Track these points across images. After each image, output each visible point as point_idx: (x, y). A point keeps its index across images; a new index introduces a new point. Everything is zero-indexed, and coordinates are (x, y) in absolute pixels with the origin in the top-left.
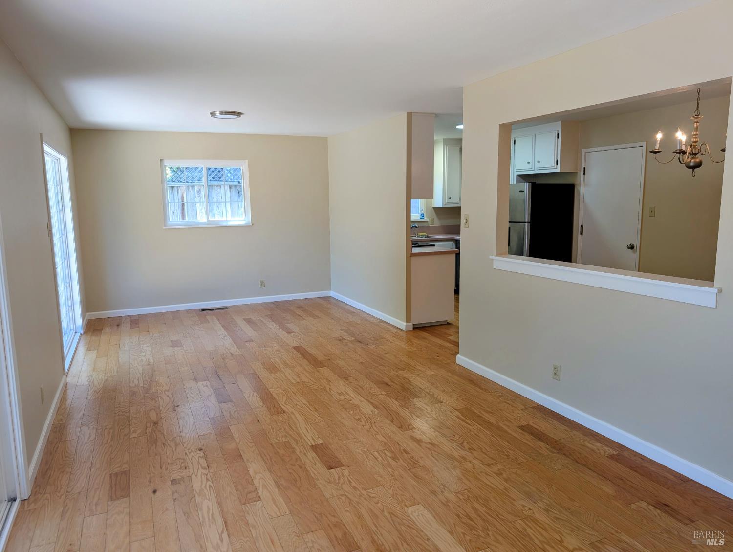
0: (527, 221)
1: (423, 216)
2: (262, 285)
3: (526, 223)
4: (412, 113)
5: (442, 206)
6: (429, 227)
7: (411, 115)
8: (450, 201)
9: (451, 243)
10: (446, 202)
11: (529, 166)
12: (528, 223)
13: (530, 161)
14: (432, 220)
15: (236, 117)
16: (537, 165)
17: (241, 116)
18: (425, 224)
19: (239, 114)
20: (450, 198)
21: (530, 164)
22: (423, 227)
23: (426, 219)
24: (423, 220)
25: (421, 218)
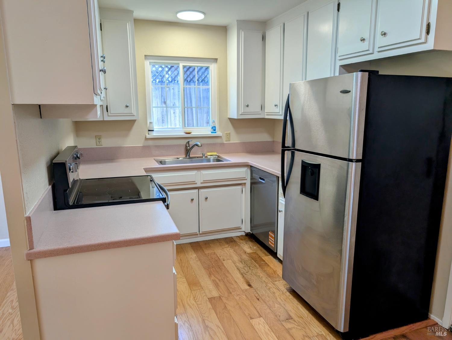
0: (354, 157)
1: (215, 130)
3: (351, 160)
5: (236, 118)
6: (223, 144)
8: (248, 110)
9: (244, 170)
10: (242, 111)
11: (364, 46)
12: (357, 161)
13: (366, 36)
14: (228, 135)
16: (381, 41)
18: (218, 141)
20: (248, 106)
21: (366, 43)
22: (214, 144)
23: (218, 133)
24: (214, 135)
25: (212, 132)
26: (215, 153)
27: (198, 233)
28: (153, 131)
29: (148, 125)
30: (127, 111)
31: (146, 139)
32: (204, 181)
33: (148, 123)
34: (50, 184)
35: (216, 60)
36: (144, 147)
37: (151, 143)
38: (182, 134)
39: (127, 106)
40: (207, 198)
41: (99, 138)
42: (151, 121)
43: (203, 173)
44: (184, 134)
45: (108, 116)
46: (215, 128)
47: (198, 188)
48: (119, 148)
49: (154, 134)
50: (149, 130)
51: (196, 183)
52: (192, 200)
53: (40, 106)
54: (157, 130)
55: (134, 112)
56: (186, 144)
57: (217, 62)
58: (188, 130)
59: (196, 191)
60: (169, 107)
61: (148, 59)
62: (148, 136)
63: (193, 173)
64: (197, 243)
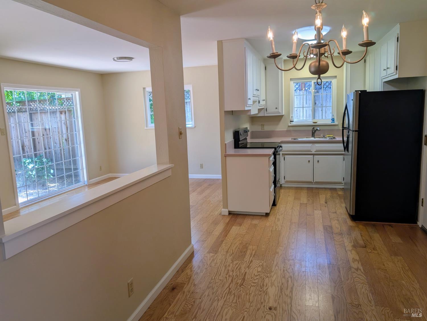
1: (333, 121)
2: (201, 167)
3: (353, 131)
4: (222, 41)
6: (339, 130)
7: (222, 43)
12: (356, 131)
15: (129, 60)
17: (133, 60)
18: (336, 128)
19: (131, 59)
21: (386, 71)
22: (332, 129)
23: (336, 123)
24: (333, 124)
25: (331, 122)
26: (332, 136)
27: (313, 182)
28: (293, 121)
29: (290, 118)
30: (276, 110)
31: (289, 126)
32: (316, 150)
33: (291, 117)
34: (233, 139)
35: (336, 77)
36: (287, 131)
37: (291, 128)
38: (311, 123)
39: (276, 108)
40: (318, 161)
41: (263, 125)
42: (292, 116)
43: (316, 145)
44: (313, 123)
45: (267, 114)
46: (334, 119)
47: (314, 155)
48: (273, 132)
49: (293, 124)
50: (291, 121)
51: (312, 152)
52: (309, 161)
53: (232, 111)
54: (296, 121)
55: (280, 111)
56: (312, 130)
57: (336, 78)
58: (315, 121)
59: (312, 156)
60: (304, 107)
61: (293, 80)
62: (290, 125)
63: (310, 145)
64: (312, 188)
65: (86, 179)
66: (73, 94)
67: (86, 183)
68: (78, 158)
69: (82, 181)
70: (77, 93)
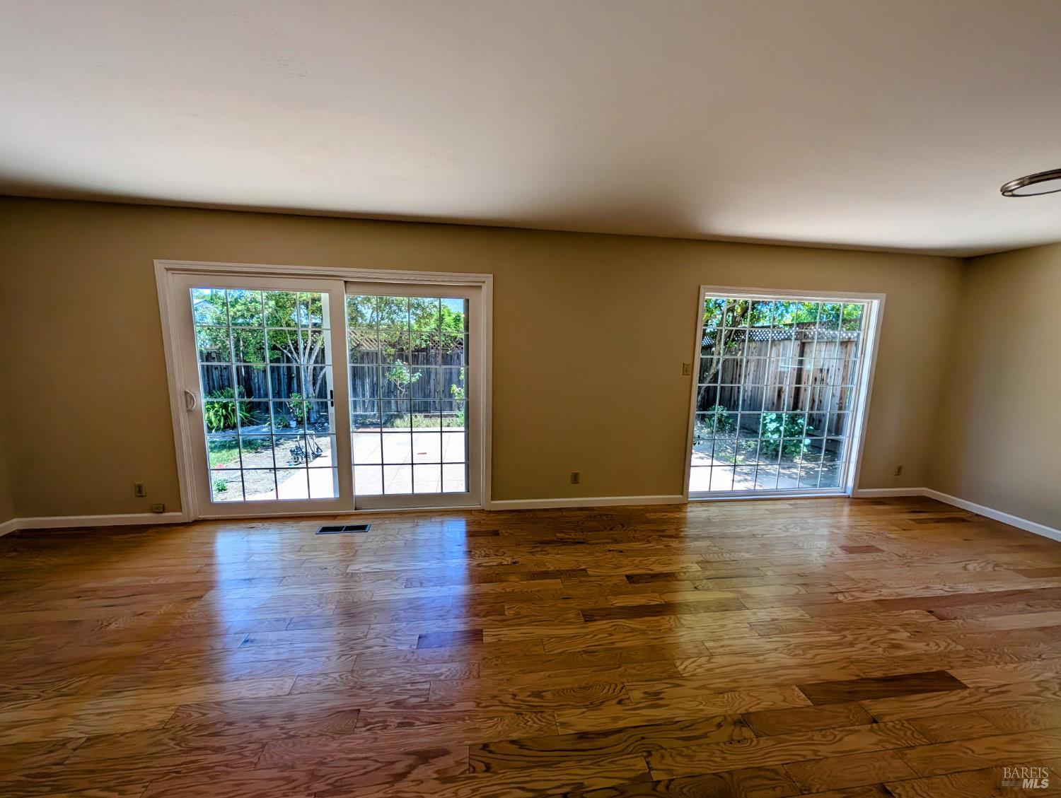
65: (850, 484)
66: (866, 305)
67: (849, 492)
68: (844, 438)
69: (840, 485)
70: (876, 303)
